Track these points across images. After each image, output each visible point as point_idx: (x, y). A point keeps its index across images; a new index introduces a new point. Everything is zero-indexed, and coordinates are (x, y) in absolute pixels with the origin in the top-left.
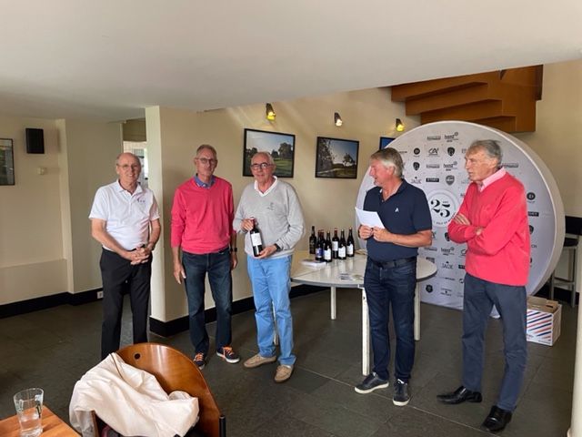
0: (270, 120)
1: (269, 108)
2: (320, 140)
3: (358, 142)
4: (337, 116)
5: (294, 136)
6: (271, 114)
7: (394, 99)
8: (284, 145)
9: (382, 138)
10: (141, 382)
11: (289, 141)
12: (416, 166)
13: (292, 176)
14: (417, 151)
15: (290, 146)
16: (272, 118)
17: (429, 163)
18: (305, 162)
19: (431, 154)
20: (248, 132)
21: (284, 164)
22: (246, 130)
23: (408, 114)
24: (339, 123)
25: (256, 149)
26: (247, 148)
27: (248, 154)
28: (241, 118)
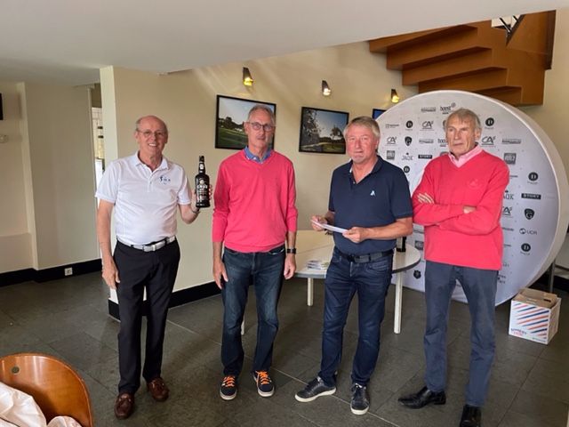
0: (247, 87)
1: (246, 72)
2: (306, 111)
3: (348, 114)
4: (325, 84)
6: (248, 79)
7: (389, 68)
9: (374, 110)
10: (11, 405)
12: (408, 140)
14: (409, 124)
16: (250, 84)
17: (422, 138)
19: (425, 128)
20: (221, 99)
22: (218, 97)
23: (404, 84)
24: (327, 92)
25: (230, 119)
26: (220, 117)
27: (222, 123)
28: (214, 83)
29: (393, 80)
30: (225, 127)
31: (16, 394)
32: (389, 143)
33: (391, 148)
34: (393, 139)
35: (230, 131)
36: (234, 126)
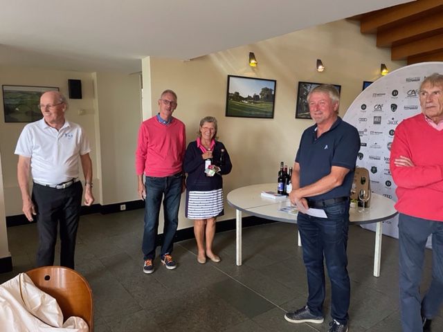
0: (253, 68)
1: (252, 56)
2: (302, 85)
3: (340, 86)
4: (319, 62)
5: (275, 81)
6: (253, 61)
7: (379, 45)
8: (266, 90)
9: (365, 82)
10: (39, 304)
11: (271, 86)
12: (394, 107)
13: (272, 118)
14: (395, 93)
15: (271, 90)
16: (254, 65)
17: (406, 105)
18: (285, 104)
19: (409, 96)
20: (231, 78)
21: (264, 106)
22: (229, 76)
23: (394, 59)
24: (321, 68)
25: (238, 93)
26: (230, 92)
27: (231, 97)
28: (225, 66)
29: (384, 56)
30: (234, 100)
31: (44, 296)
32: (376, 110)
33: (378, 114)
34: (380, 106)
35: (238, 103)
36: (242, 99)
